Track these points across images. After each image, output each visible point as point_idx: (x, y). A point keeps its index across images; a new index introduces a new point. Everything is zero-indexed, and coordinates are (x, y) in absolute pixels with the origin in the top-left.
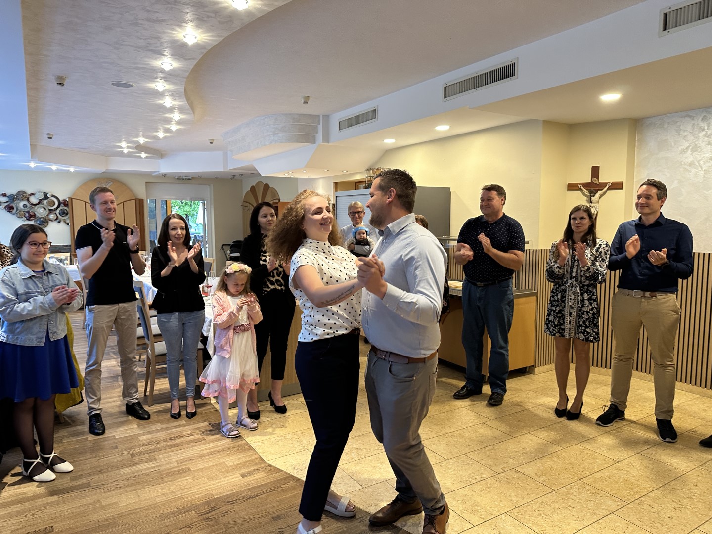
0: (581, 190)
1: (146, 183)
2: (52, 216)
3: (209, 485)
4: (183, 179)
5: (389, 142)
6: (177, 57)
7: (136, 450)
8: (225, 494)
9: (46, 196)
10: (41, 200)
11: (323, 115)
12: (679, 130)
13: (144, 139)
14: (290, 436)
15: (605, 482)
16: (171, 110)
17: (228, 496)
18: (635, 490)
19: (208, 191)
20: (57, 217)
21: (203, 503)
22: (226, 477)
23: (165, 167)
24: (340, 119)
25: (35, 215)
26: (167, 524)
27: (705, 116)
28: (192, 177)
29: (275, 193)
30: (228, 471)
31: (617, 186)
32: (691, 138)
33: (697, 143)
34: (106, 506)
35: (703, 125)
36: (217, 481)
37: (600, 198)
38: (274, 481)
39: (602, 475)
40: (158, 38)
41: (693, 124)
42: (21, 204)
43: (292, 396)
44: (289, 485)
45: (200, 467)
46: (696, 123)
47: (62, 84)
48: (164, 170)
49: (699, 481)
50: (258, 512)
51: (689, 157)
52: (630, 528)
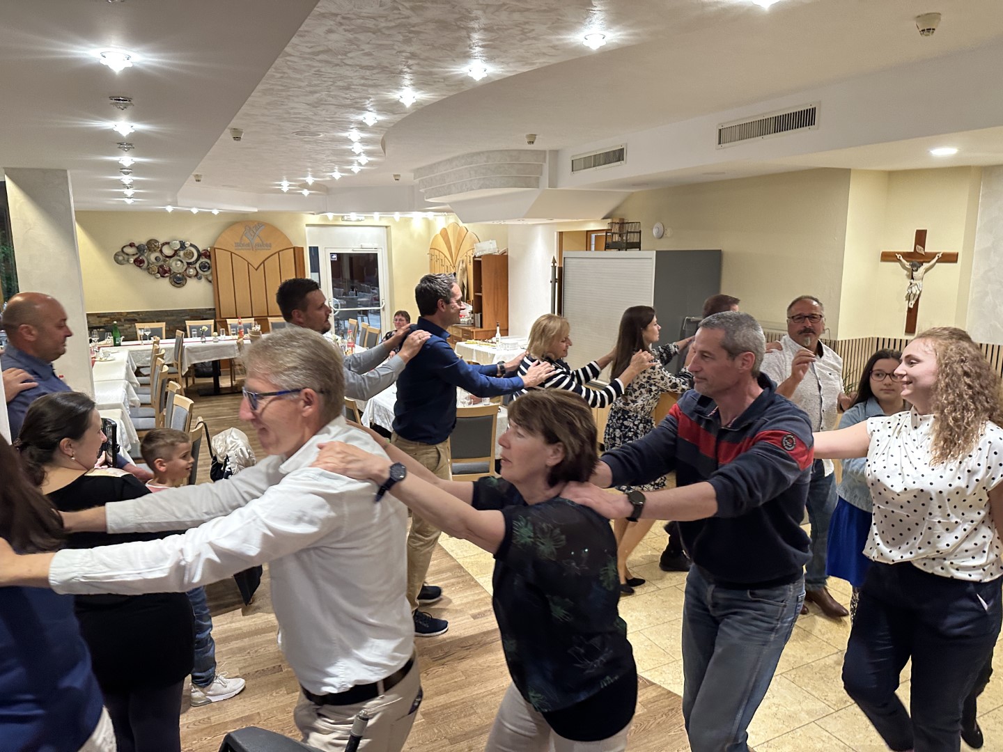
0: (899, 261)
1: (307, 225)
2: (192, 272)
4: (354, 221)
6: (385, 113)
9: (183, 245)
10: (176, 251)
13: (314, 179)
16: (359, 155)
20: (197, 272)
24: (573, 156)
25: (170, 270)
28: (365, 217)
30: (456, 611)
31: (950, 258)
40: (366, 98)
42: (153, 257)
47: (237, 138)
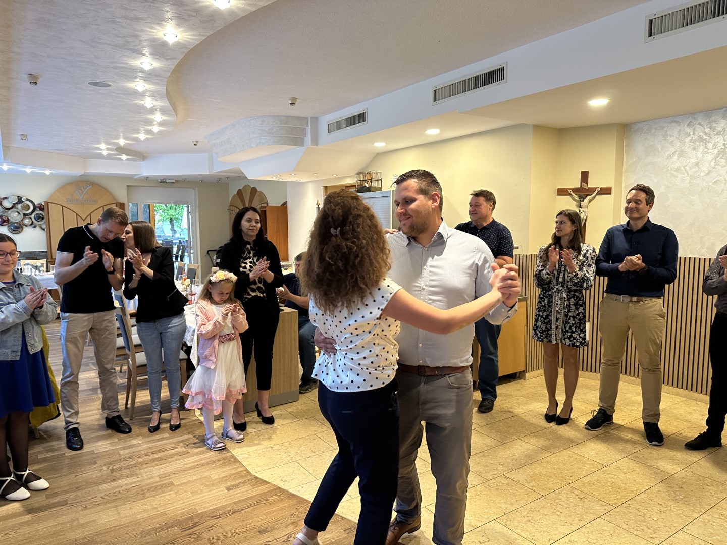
0: (570, 195)
1: (127, 186)
2: (27, 221)
3: (193, 500)
4: (167, 183)
5: (380, 145)
6: (158, 57)
7: (117, 465)
8: (209, 509)
9: (20, 200)
10: (14, 204)
11: (311, 118)
12: (665, 135)
13: (124, 141)
14: (278, 447)
15: (593, 487)
16: (152, 111)
17: (213, 511)
18: (622, 493)
19: (192, 194)
20: (33, 222)
21: (186, 519)
22: (211, 491)
23: (147, 170)
24: (329, 121)
25: (8, 220)
26: (149, 541)
27: (691, 122)
28: (176, 180)
29: (263, 197)
30: (213, 485)
31: (606, 191)
32: (678, 144)
33: (683, 148)
34: (84, 524)
35: (688, 130)
36: (201, 495)
37: (589, 202)
38: (261, 494)
39: (591, 480)
40: (137, 36)
41: (680, 129)
43: (280, 406)
44: (276, 497)
45: (184, 481)
46: (682, 129)
47: (34, 83)
48: (146, 172)
49: (683, 483)
50: (244, 526)
51: (675, 162)
52: (617, 532)
